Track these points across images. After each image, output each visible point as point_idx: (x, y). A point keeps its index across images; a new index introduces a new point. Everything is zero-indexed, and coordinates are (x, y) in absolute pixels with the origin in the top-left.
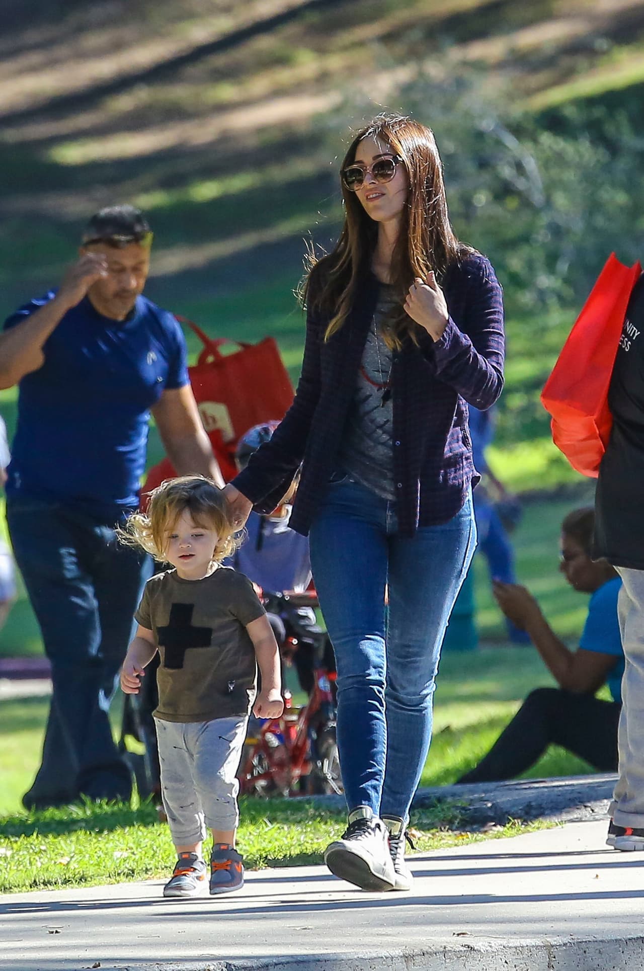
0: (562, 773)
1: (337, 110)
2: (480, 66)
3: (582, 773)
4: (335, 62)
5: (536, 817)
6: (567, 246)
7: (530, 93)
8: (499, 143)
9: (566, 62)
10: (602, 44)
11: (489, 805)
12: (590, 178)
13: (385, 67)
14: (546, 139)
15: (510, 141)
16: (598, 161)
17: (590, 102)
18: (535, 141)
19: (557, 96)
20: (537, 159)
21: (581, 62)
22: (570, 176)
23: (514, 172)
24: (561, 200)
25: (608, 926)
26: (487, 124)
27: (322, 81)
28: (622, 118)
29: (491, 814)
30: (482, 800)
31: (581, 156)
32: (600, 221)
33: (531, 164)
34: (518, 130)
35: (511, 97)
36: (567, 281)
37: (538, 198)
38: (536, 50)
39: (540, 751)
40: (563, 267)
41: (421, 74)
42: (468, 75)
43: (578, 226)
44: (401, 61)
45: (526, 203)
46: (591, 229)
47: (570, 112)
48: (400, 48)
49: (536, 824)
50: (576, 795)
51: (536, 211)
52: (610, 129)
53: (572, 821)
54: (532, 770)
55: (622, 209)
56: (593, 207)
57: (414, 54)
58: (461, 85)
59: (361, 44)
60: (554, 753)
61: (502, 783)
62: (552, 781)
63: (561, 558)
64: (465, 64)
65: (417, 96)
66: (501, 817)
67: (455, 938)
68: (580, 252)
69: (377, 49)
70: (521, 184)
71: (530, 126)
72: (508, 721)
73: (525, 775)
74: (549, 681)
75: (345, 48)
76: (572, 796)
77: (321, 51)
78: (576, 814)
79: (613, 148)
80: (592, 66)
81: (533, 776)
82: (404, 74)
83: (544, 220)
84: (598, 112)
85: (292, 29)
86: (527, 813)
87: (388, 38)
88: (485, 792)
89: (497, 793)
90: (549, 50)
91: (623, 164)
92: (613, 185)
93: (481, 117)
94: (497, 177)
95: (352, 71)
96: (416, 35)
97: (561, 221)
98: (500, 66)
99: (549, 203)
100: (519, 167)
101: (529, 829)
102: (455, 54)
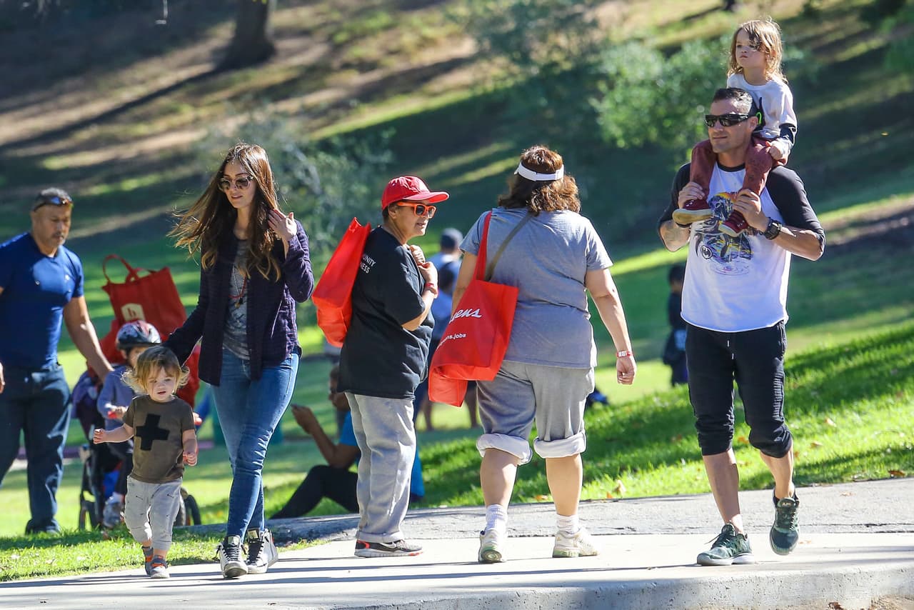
0: (329, 513)
1: (204, 139)
2: (285, 115)
3: (341, 513)
4: (203, 112)
5: (315, 538)
6: (334, 216)
7: (312, 130)
8: (295, 158)
9: (333, 113)
10: (354, 102)
11: (289, 531)
12: (347, 179)
13: (230, 114)
14: (322, 156)
15: (301, 157)
16: (351, 169)
17: (346, 135)
18: (316, 157)
19: (329, 132)
20: (317, 167)
21: (341, 112)
22: (336, 177)
23: (304, 175)
24: (330, 190)
25: (355, 599)
26: (289, 148)
27: (196, 123)
28: (365, 143)
29: (290, 536)
30: (284, 528)
31: (342, 165)
32: (352, 202)
33: (313, 170)
34: (306, 151)
35: (302, 132)
36: (333, 236)
37: (317, 189)
38: (316, 106)
39: (318, 500)
40: (331, 228)
41: (252, 119)
42: (279, 119)
43: (340, 205)
44: (241, 112)
45: (310, 192)
46: (347, 207)
47: (336, 141)
48: (240, 105)
49: (315, 542)
50: (338, 526)
51: (316, 196)
52: (358, 151)
53: (335, 540)
54: (313, 511)
55: (365, 195)
56: (348, 195)
57: (247, 108)
58: (274, 125)
59: (217, 102)
60: (325, 502)
61: (296, 519)
62: (324, 518)
63: (330, 392)
64: (277, 113)
65: (249, 132)
66: (295, 538)
67: (269, 606)
68: (341, 220)
69: (227, 104)
70: (307, 182)
71: (313, 148)
72: (299, 484)
73: (309, 514)
74: (323, 462)
75: (210, 104)
76: (335, 526)
77: (196, 106)
78: (337, 536)
79: (359, 161)
80: (348, 115)
81: (314, 515)
82: (242, 119)
83: (321, 201)
84: (351, 141)
85: (179, 94)
86: (310, 536)
87: (234, 99)
88: (286, 524)
89: (293, 524)
90: (324, 105)
91: (366, 170)
92: (360, 182)
93: (285, 143)
94: (294, 177)
95: (213, 118)
96: (249, 97)
97: (330, 202)
98: (297, 114)
99: (323, 193)
100: (307, 172)
101: (311, 544)
102: (271, 108)
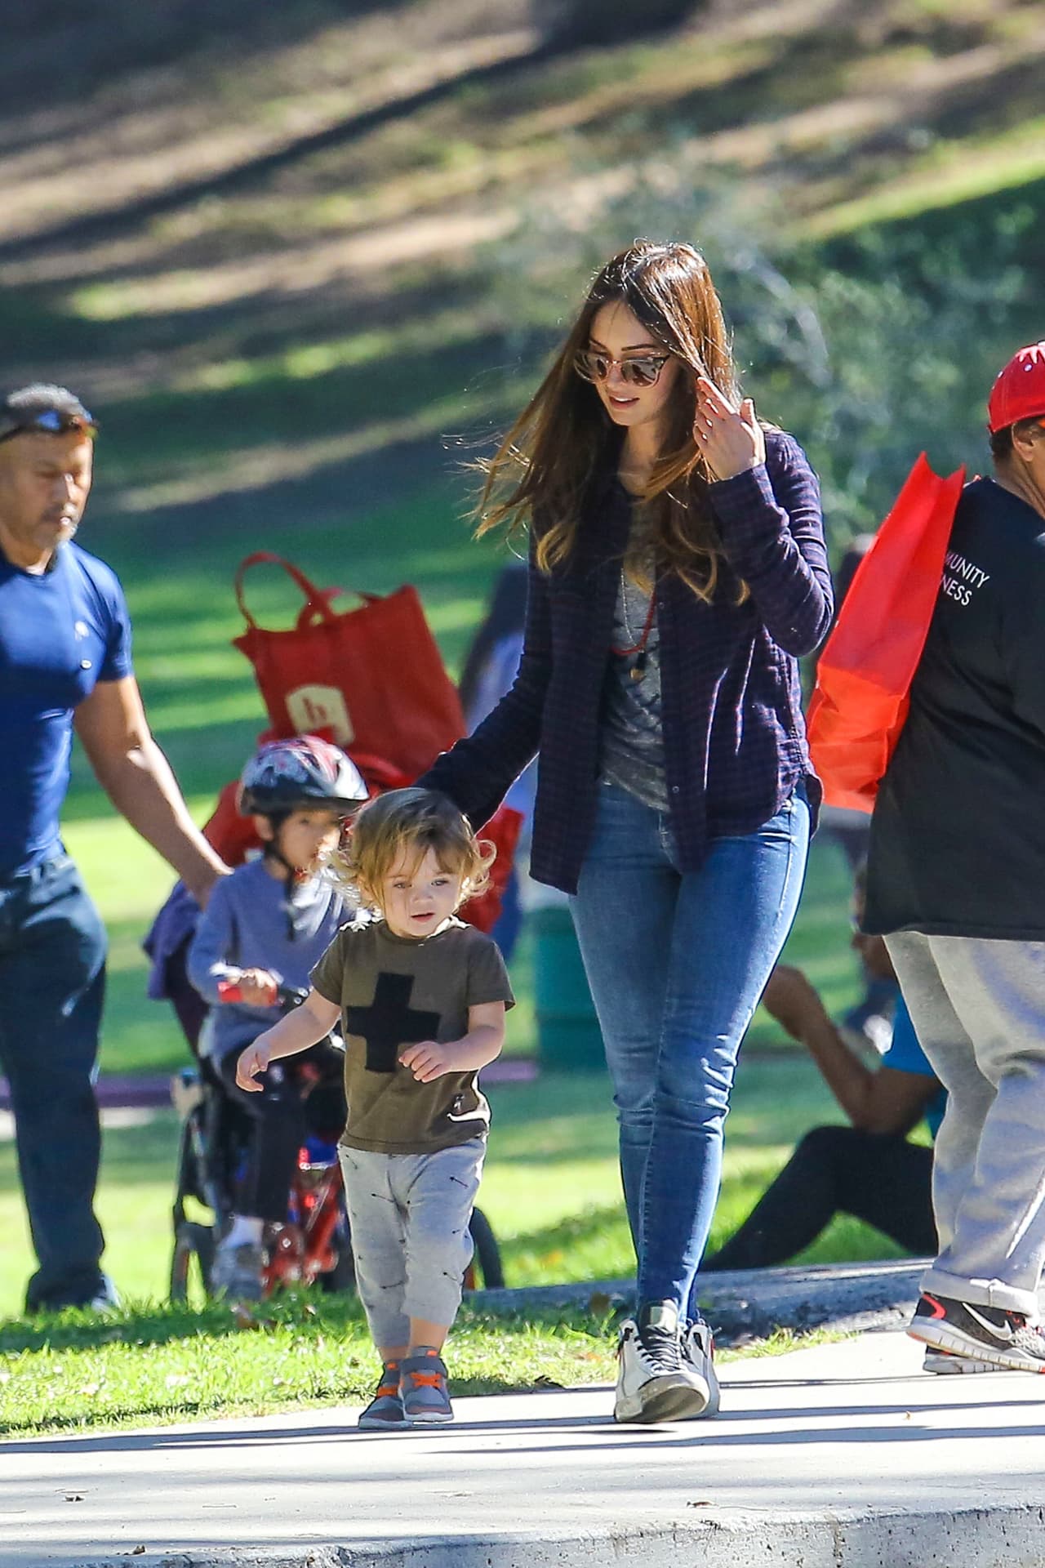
0: (852, 1254)
1: (512, 238)
2: (733, 171)
3: (887, 1257)
4: (509, 164)
5: (816, 1324)
6: (867, 448)
7: (807, 211)
8: (761, 289)
9: (863, 166)
10: (919, 137)
11: (744, 1305)
12: (902, 345)
13: (584, 169)
14: (834, 284)
15: (777, 286)
16: (913, 317)
17: (897, 227)
18: (816, 285)
19: (851, 216)
20: (821, 313)
21: (886, 164)
22: (871, 342)
23: (784, 333)
24: (855, 377)
25: (925, 1493)
26: (743, 261)
27: (490, 192)
28: (950, 249)
29: (747, 1319)
30: (731, 1297)
31: (888, 309)
32: (915, 409)
33: (810, 322)
34: (789, 268)
35: (778, 219)
36: (865, 501)
37: (819, 372)
38: (817, 147)
39: (822, 1223)
40: (859, 480)
41: (642, 183)
42: (714, 184)
43: (882, 417)
44: (612, 161)
45: (801, 380)
46: (902, 421)
47: (871, 243)
48: (608, 143)
49: (816, 1335)
50: (876, 1291)
51: (817, 393)
52: (931, 269)
53: (869, 1330)
54: (809, 1252)
55: (951, 391)
56: (905, 389)
57: (629, 153)
58: (702, 199)
59: (548, 136)
60: (843, 1226)
61: (764, 1272)
62: (841, 1269)
63: (854, 927)
64: (710, 167)
65: (637, 218)
66: (762, 1326)
67: (691, 1510)
68: (886, 458)
69: (574, 144)
70: (793, 353)
71: (809, 263)
72: (772, 1177)
73: (798, 1259)
74: (837, 1116)
75: (525, 143)
76: (871, 1292)
77: (489, 146)
78: (877, 1320)
79: (934, 297)
80: (904, 171)
81: (813, 1261)
82: (615, 182)
83: (829, 407)
84: (914, 242)
85: (445, 112)
86: (801, 1319)
87: (591, 127)
88: (738, 1285)
89: (755, 1288)
90: (837, 147)
91: (953, 322)
92: (937, 354)
93: (734, 249)
94: (756, 341)
95: (535, 178)
96: (632, 123)
97: (855, 409)
98: (765, 170)
99: (837, 383)
100: (791, 326)
101: (804, 1342)
102: (694, 151)
